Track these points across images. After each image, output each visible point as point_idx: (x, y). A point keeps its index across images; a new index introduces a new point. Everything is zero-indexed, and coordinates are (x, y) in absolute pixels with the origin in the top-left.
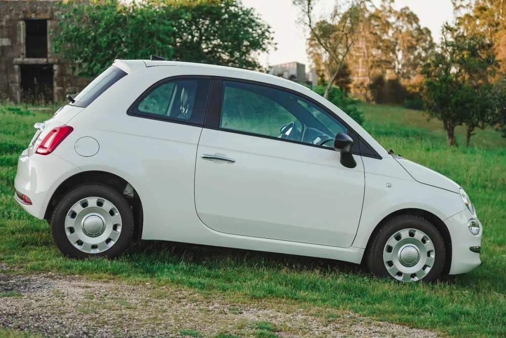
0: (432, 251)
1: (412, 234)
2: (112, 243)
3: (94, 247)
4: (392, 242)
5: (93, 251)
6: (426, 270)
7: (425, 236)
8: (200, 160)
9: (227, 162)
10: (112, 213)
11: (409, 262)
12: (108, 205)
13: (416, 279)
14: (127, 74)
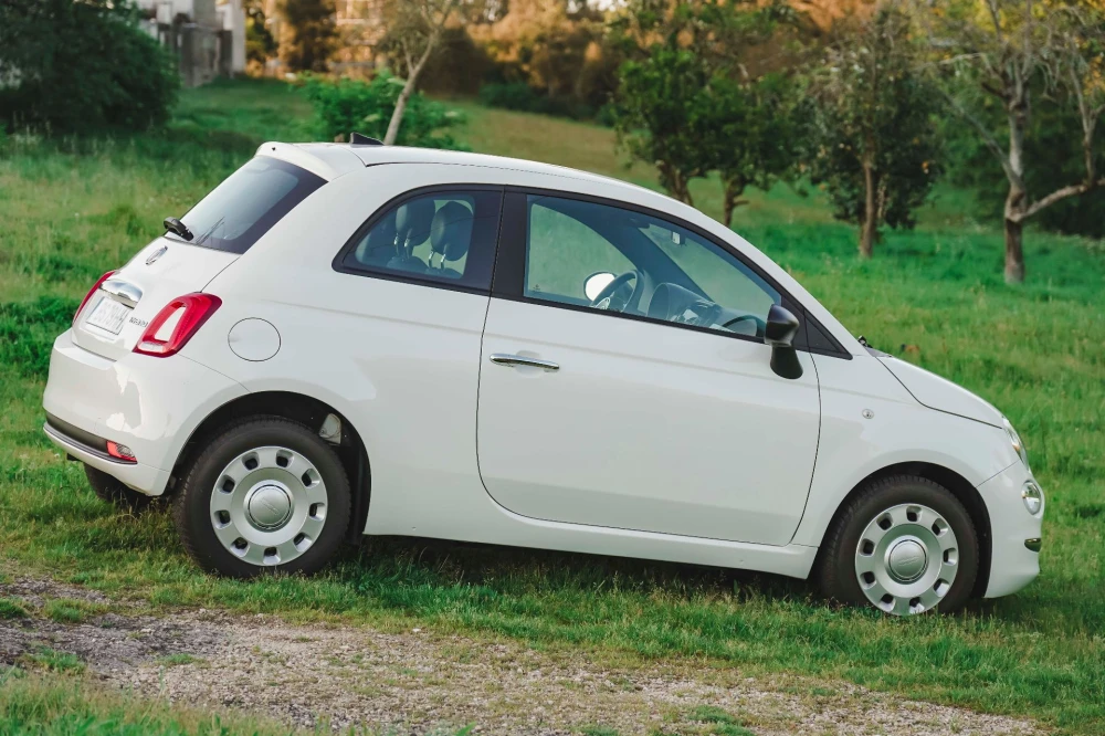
0: (952, 549)
1: (912, 516)
2: (307, 544)
3: (271, 551)
4: (873, 532)
5: (268, 562)
6: (939, 589)
7: (938, 520)
8: (488, 365)
9: (542, 369)
10: (307, 480)
11: (905, 574)
12: (299, 464)
13: (921, 608)
14: (325, 182)
